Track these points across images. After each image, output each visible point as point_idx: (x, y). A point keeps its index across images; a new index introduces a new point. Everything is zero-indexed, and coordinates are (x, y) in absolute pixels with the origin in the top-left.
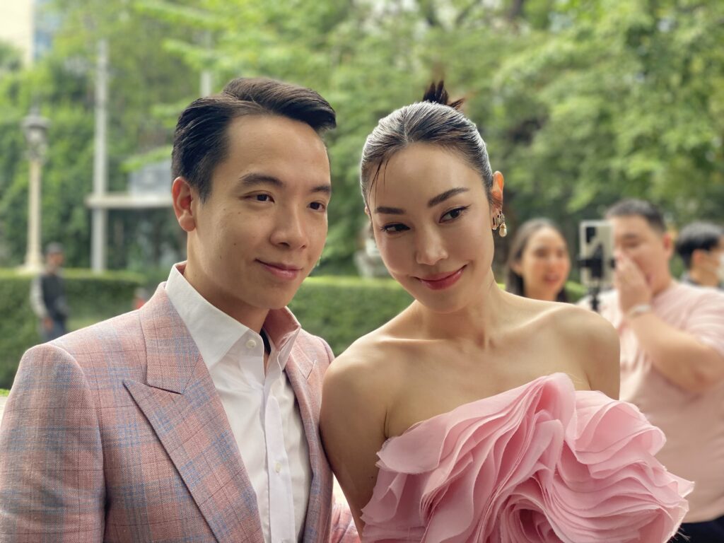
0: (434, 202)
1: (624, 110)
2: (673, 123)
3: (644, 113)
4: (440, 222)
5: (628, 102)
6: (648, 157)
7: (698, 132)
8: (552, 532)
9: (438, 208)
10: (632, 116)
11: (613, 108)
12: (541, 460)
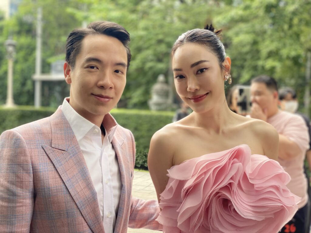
0: (193, 65)
1: (264, 40)
2: (284, 46)
3: (272, 41)
4: (196, 74)
5: (266, 36)
6: (274, 60)
7: (296, 50)
8: (234, 209)
9: (195, 68)
10: (267, 42)
11: (259, 39)
12: (232, 178)
